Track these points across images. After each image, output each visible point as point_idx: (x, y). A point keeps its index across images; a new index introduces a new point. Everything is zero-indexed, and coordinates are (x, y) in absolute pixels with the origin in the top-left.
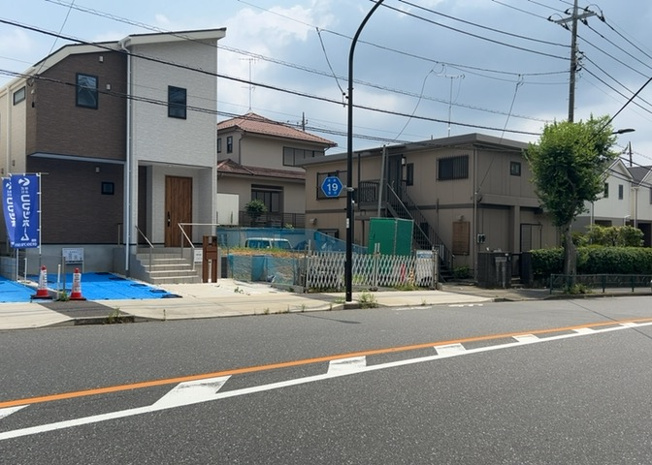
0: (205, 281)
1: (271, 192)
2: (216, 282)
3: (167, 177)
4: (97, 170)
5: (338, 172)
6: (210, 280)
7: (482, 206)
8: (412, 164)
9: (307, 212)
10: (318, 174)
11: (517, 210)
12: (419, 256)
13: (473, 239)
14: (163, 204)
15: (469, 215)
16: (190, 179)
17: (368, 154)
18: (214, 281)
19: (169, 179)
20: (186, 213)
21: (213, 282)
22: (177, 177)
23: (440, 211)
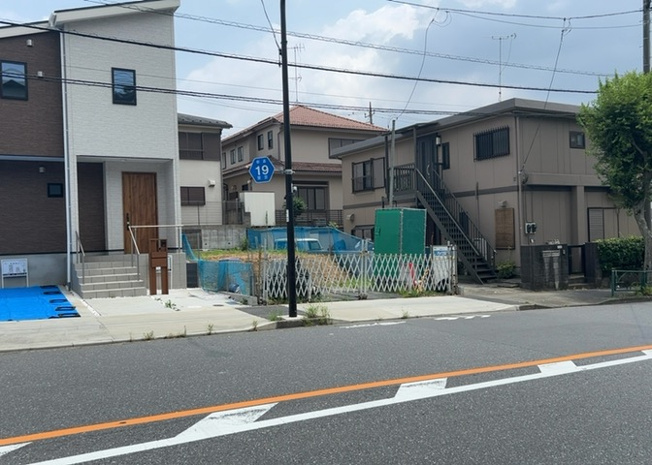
0: (153, 292)
1: (314, 188)
2: (167, 293)
3: (124, 173)
4: (42, 170)
5: (372, 160)
6: (159, 291)
7: (529, 188)
8: (448, 144)
9: (345, 208)
10: (353, 164)
11: (580, 192)
12: (436, 252)
13: (520, 230)
14: (121, 205)
15: (513, 199)
16: (154, 175)
17: (400, 135)
18: (165, 292)
19: (126, 176)
20: (149, 214)
21: (163, 293)
22: (134, 173)
23: (480, 196)
